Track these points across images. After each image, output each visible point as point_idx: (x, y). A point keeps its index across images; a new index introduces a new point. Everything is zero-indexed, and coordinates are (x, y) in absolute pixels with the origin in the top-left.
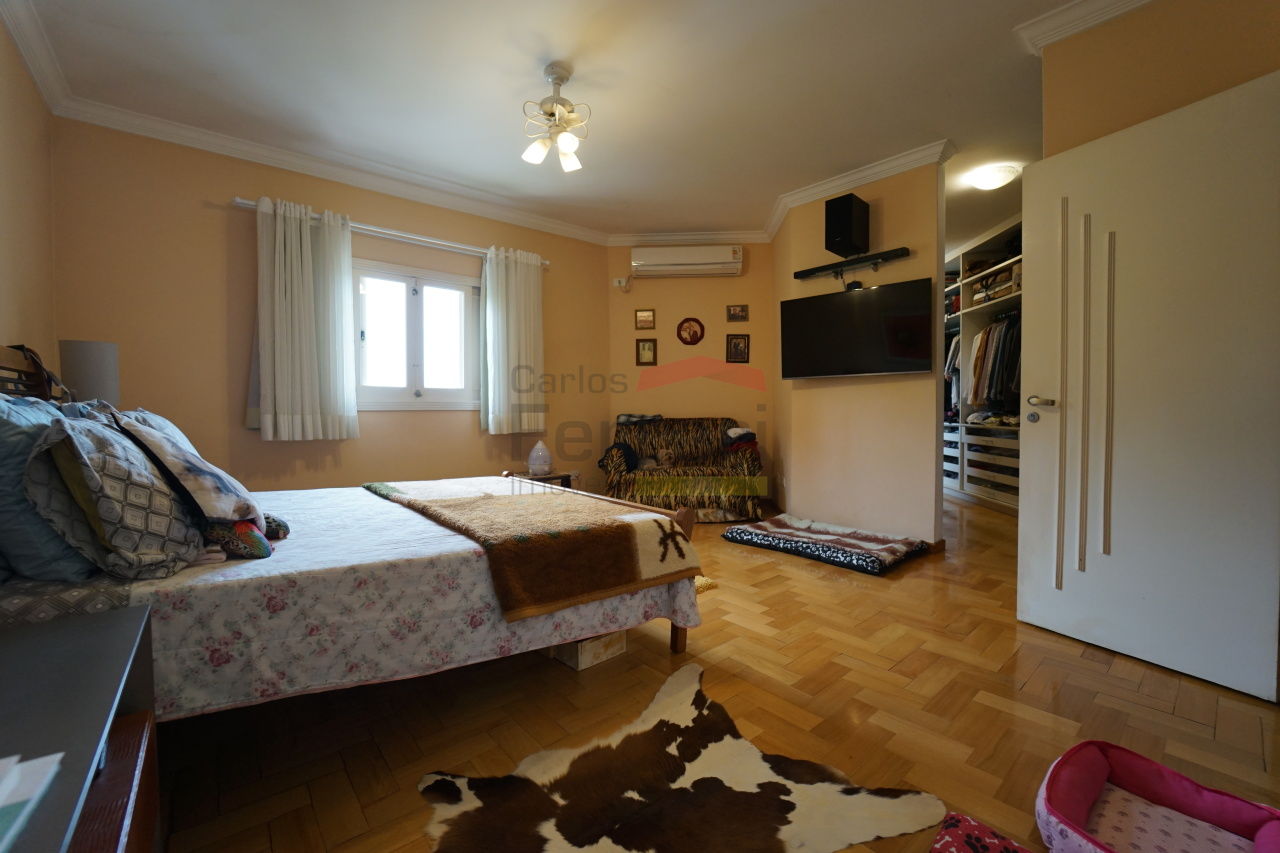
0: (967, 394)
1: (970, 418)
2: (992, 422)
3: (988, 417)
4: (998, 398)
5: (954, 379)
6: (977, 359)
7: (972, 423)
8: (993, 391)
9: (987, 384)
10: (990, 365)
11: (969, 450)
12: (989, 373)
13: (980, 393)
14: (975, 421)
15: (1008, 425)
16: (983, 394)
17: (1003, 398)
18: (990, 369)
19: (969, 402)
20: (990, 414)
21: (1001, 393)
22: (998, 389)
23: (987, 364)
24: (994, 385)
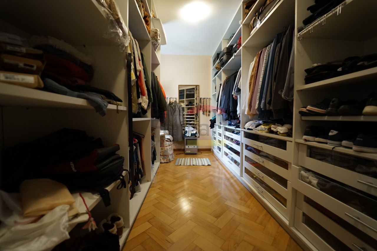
0: (245, 107)
1: (247, 125)
2: (262, 130)
3: (260, 125)
4: (267, 109)
5: (238, 96)
6: (252, 76)
7: (248, 129)
8: (263, 101)
9: (258, 97)
10: (261, 80)
11: (246, 149)
12: (260, 87)
13: (252, 105)
14: (250, 128)
15: (276, 133)
16: (255, 106)
17: (271, 108)
18: (260, 83)
19: (246, 113)
20: (261, 122)
21: (270, 103)
22: (268, 99)
23: (260, 76)
24: (264, 96)
